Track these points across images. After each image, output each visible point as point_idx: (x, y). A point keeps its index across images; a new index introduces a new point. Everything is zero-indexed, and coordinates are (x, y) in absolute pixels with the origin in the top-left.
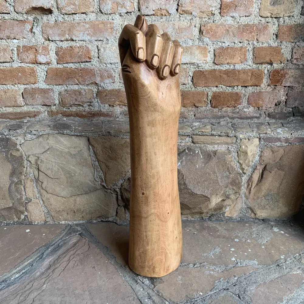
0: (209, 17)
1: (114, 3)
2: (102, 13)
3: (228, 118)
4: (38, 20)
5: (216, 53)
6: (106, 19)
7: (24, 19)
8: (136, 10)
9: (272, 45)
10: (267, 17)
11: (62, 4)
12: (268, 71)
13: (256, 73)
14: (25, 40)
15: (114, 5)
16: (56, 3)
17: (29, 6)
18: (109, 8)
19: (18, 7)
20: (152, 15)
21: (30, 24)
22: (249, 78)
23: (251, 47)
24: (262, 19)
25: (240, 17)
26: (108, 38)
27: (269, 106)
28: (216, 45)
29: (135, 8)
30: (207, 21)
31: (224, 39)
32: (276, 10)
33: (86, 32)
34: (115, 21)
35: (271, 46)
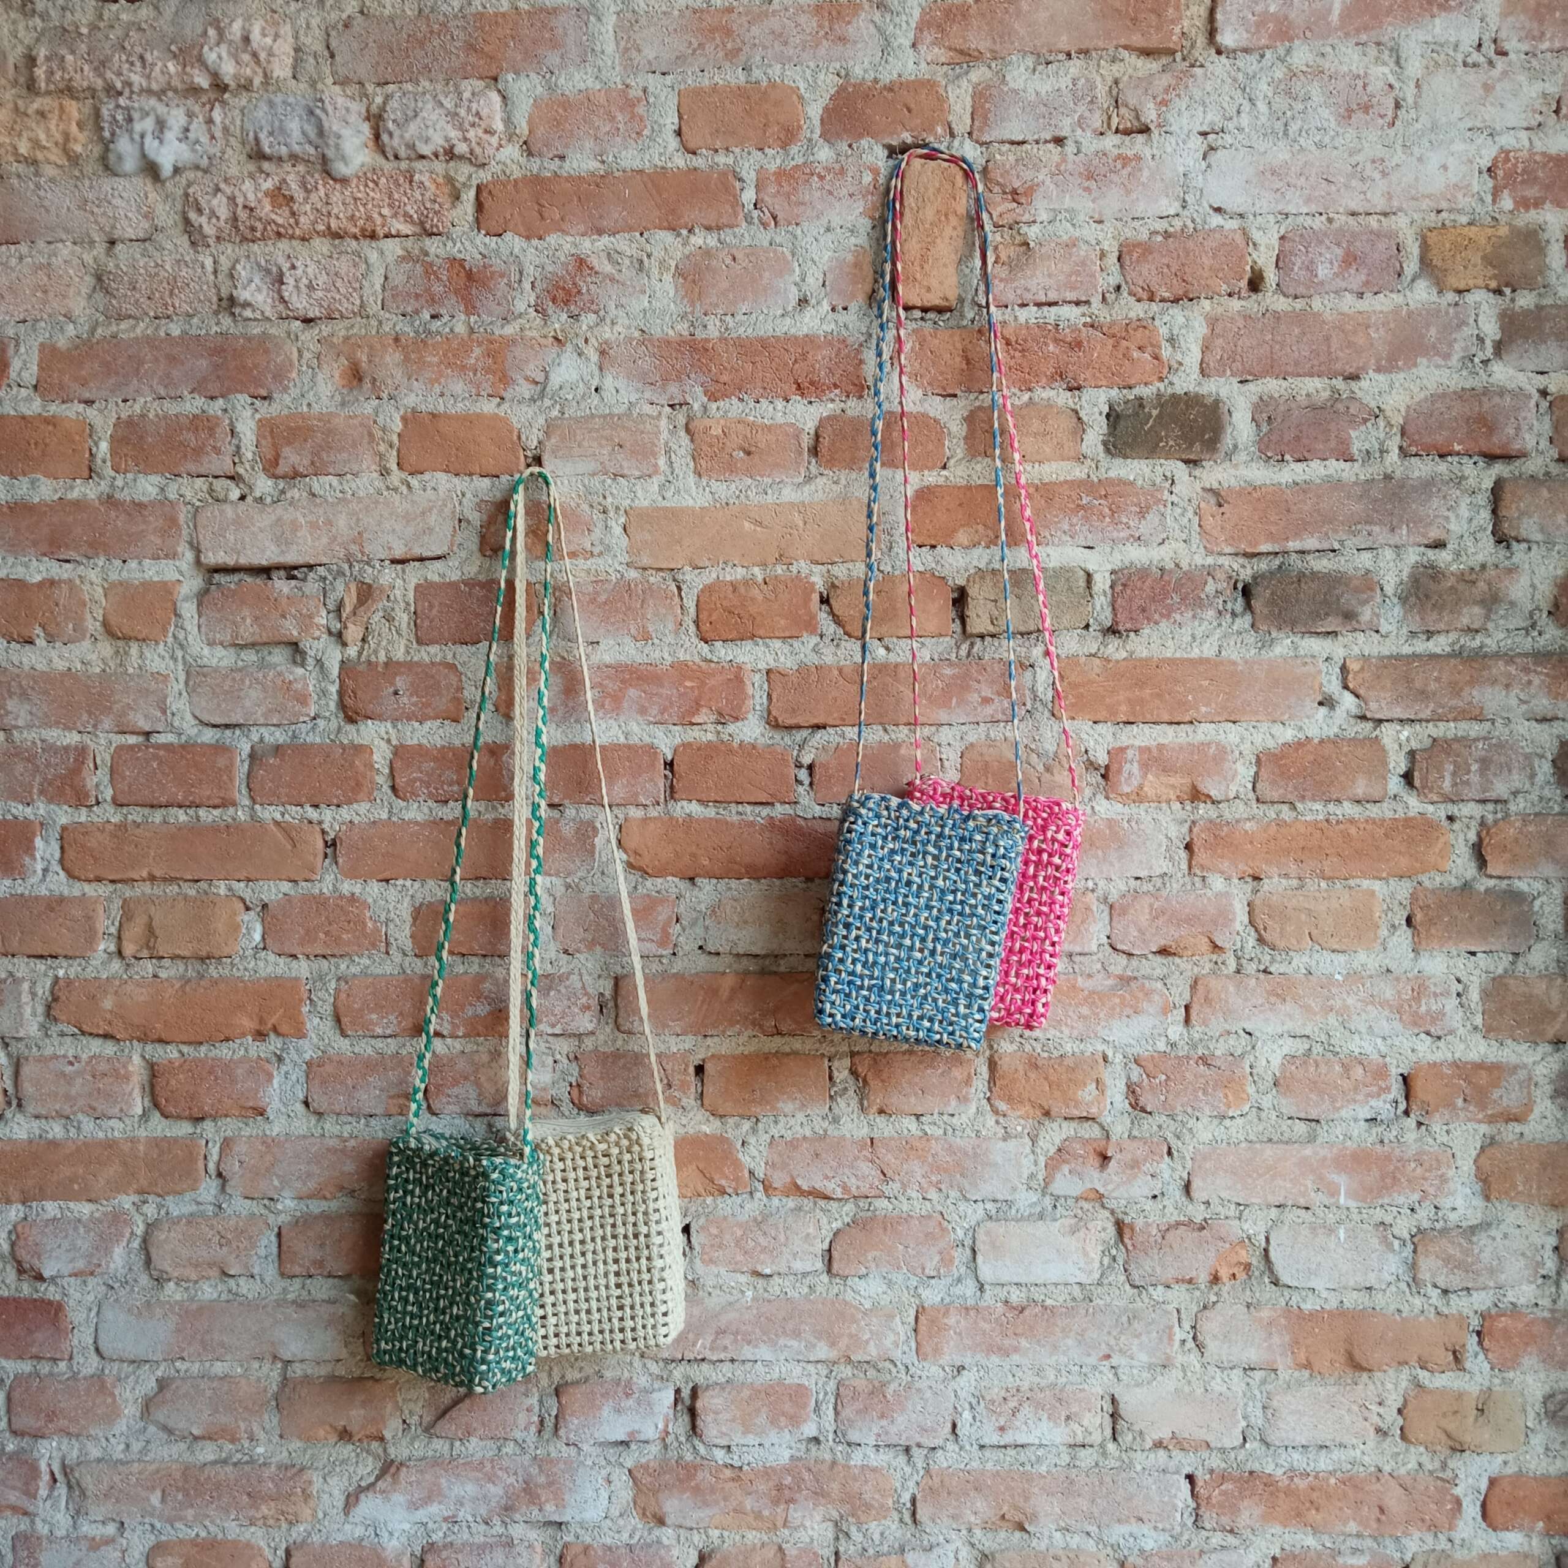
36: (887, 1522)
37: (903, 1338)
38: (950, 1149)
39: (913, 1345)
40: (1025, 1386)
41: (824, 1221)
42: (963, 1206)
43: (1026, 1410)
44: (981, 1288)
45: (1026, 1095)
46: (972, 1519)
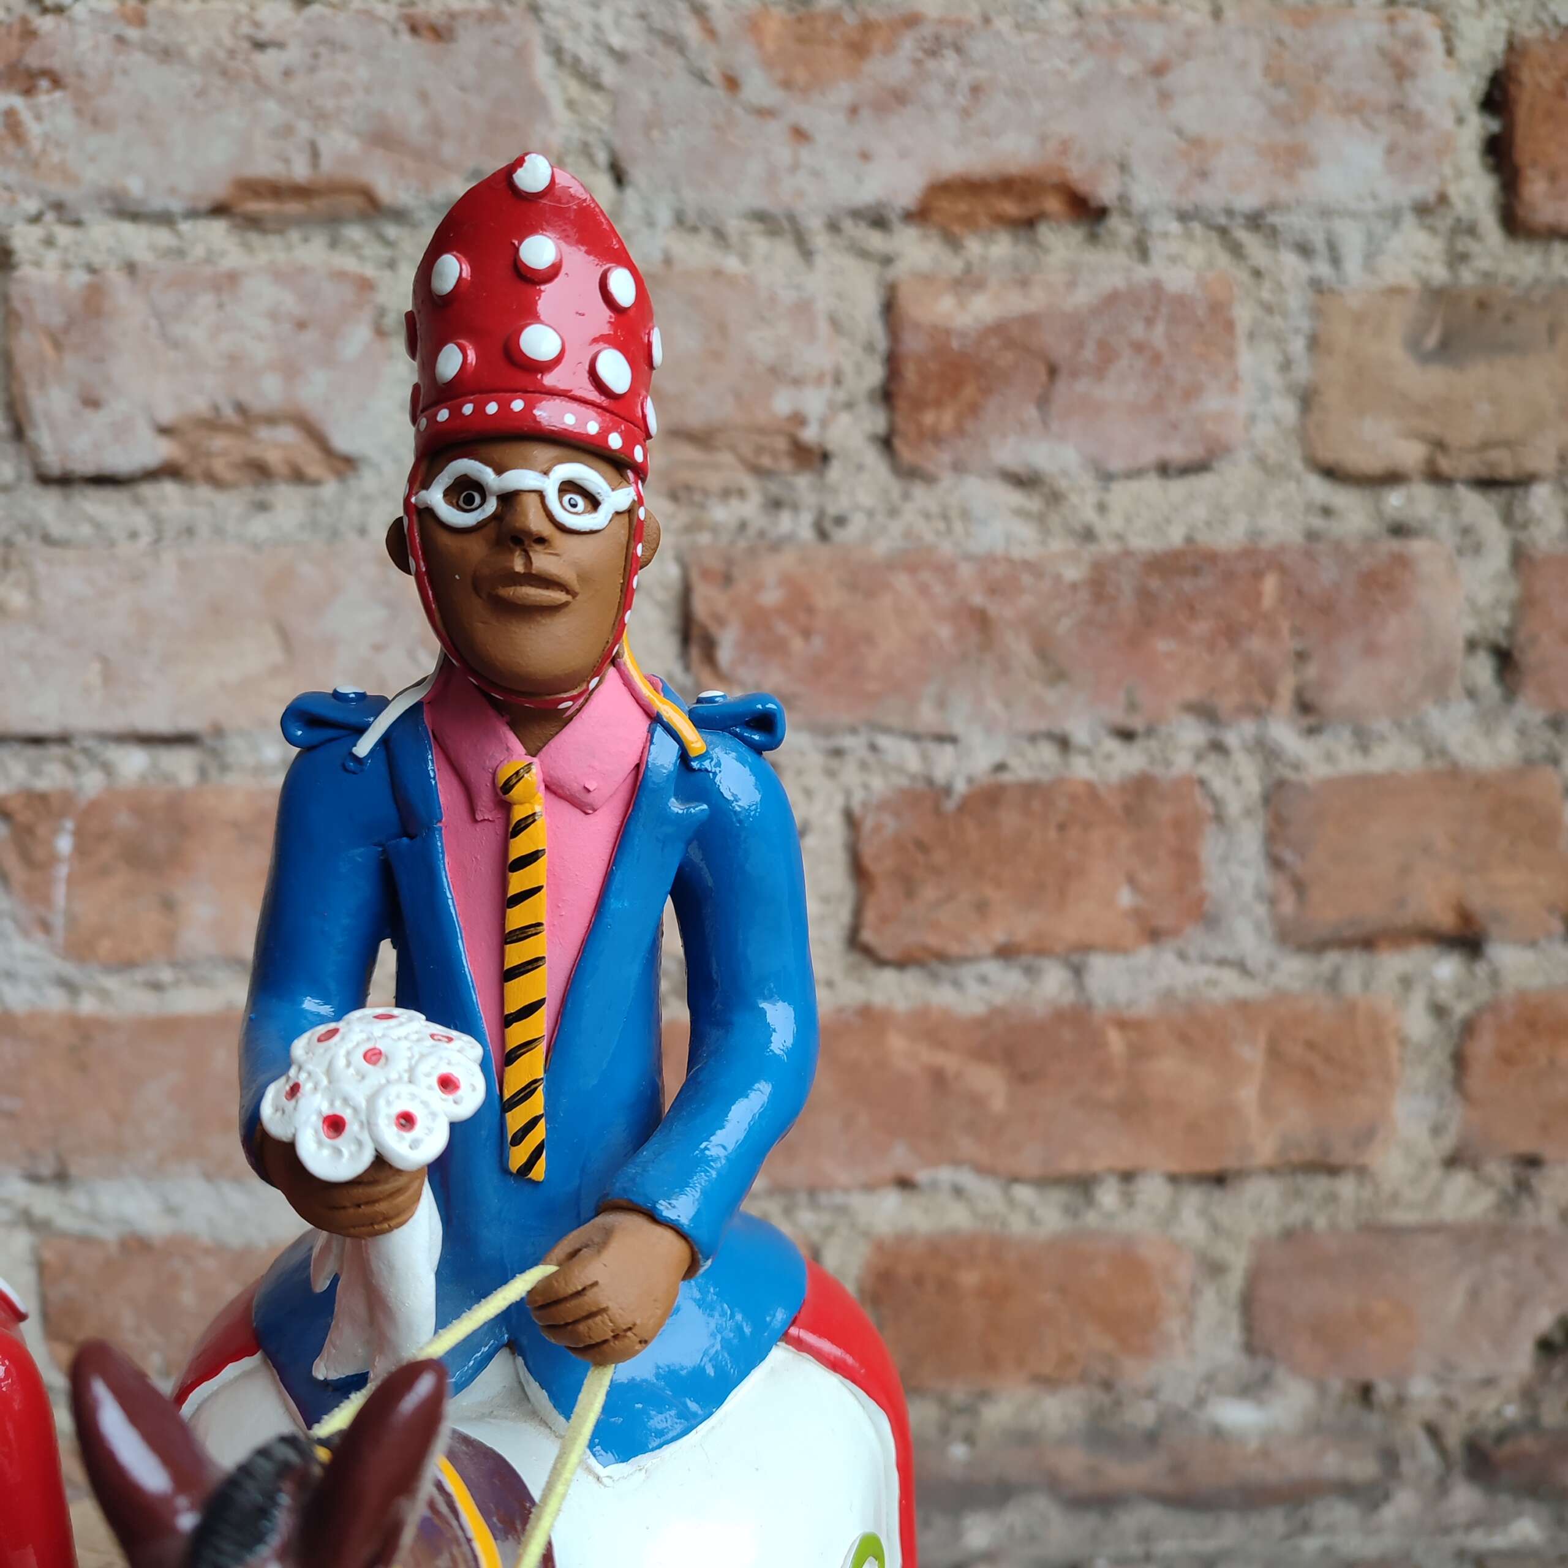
0: (774, 488)
3: (1042, 1503)
5: (868, 851)
9: (1465, 757)
10: (1393, 478)
12: (1439, 1011)
13: (1310, 1045)
20: (152, 475)
22: (1248, 1094)
23: (1238, 781)
24: (1343, 498)
25: (1106, 478)
27: (1475, 1369)
28: (864, 766)
30: (751, 532)
31: (941, 703)
32: (1484, 409)
35: (1455, 772)
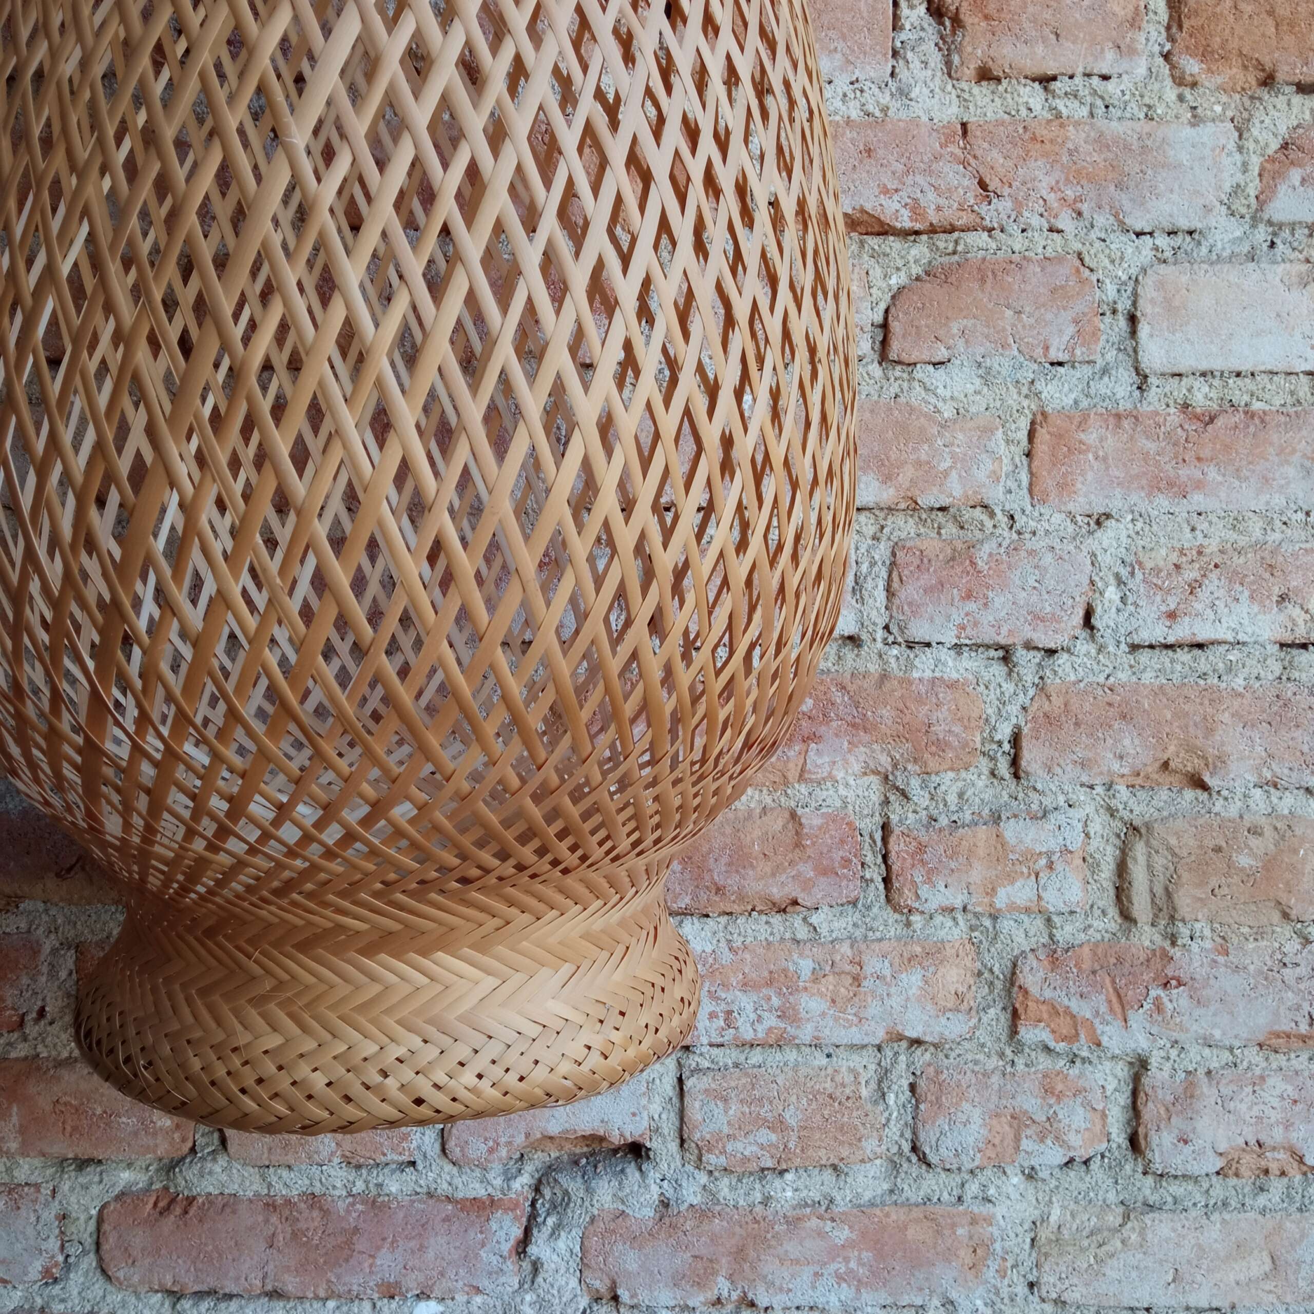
1: (997, 1115)
2: (924, 1160)
4: (566, 1193)
6: (945, 1196)
7: (490, 1190)
8: (1114, 1146)
11: (712, 1126)
14: (478, 1299)
15: (999, 1129)
16: (672, 1114)
17: (527, 1135)
18: (971, 1140)
19: (465, 1136)
21: (516, 1218)
26: (954, 1295)
29: (1113, 1136)
33: (833, 1267)
34: (999, 1211)
36: (970, 776)
37: (1007, 467)
38: (1101, 142)
39: (1024, 478)
40: (1212, 546)
41: (877, 272)
42: (1118, 241)
43: (1214, 584)
44: (1142, 381)
45: (1234, 44)
46: (1116, 766)
